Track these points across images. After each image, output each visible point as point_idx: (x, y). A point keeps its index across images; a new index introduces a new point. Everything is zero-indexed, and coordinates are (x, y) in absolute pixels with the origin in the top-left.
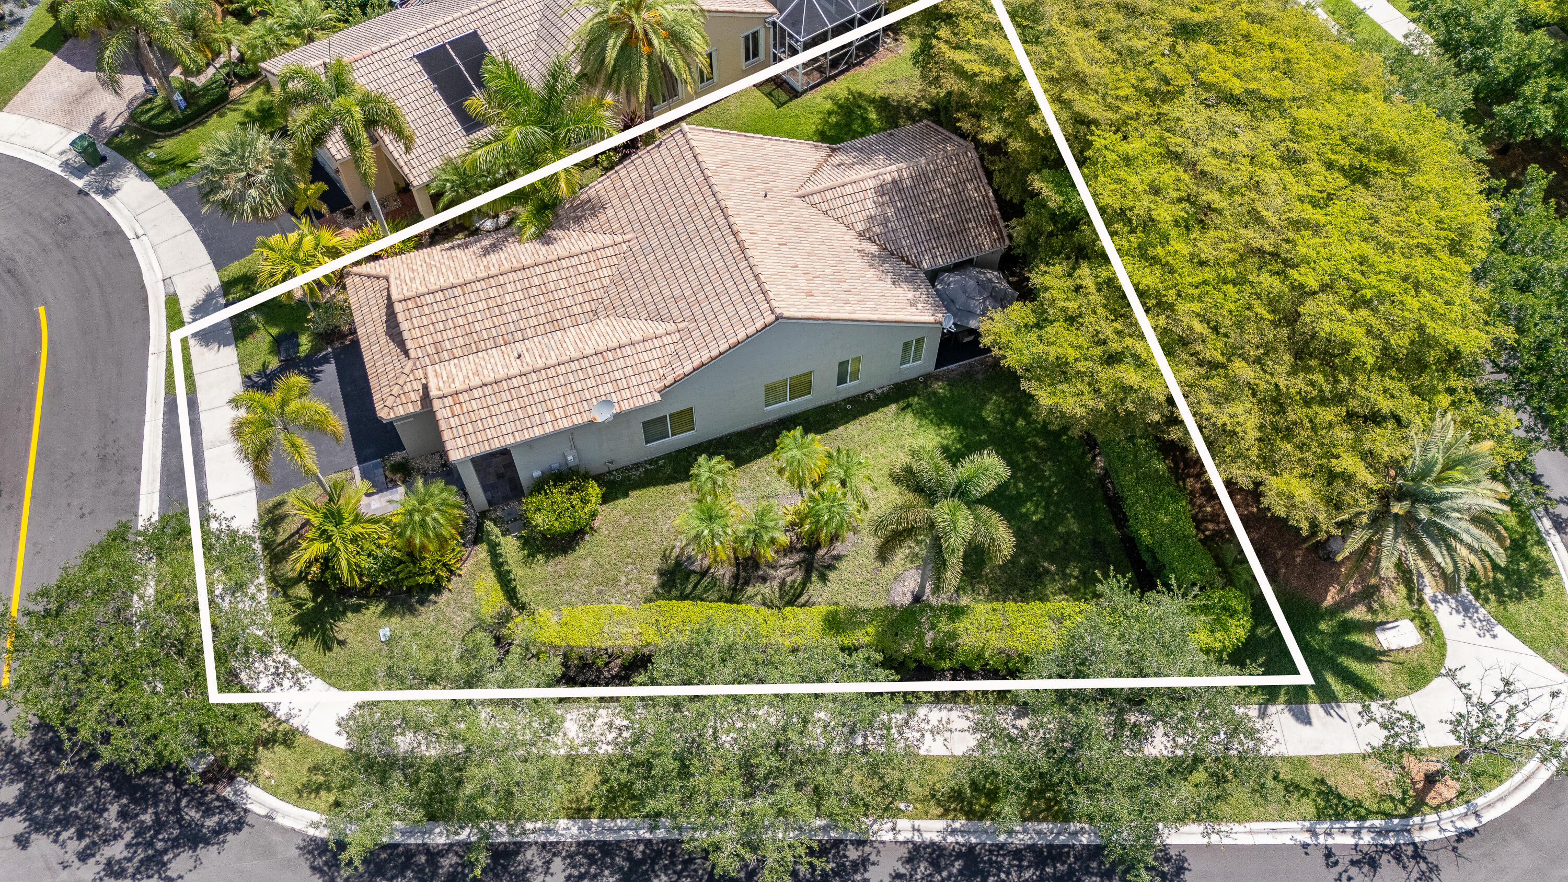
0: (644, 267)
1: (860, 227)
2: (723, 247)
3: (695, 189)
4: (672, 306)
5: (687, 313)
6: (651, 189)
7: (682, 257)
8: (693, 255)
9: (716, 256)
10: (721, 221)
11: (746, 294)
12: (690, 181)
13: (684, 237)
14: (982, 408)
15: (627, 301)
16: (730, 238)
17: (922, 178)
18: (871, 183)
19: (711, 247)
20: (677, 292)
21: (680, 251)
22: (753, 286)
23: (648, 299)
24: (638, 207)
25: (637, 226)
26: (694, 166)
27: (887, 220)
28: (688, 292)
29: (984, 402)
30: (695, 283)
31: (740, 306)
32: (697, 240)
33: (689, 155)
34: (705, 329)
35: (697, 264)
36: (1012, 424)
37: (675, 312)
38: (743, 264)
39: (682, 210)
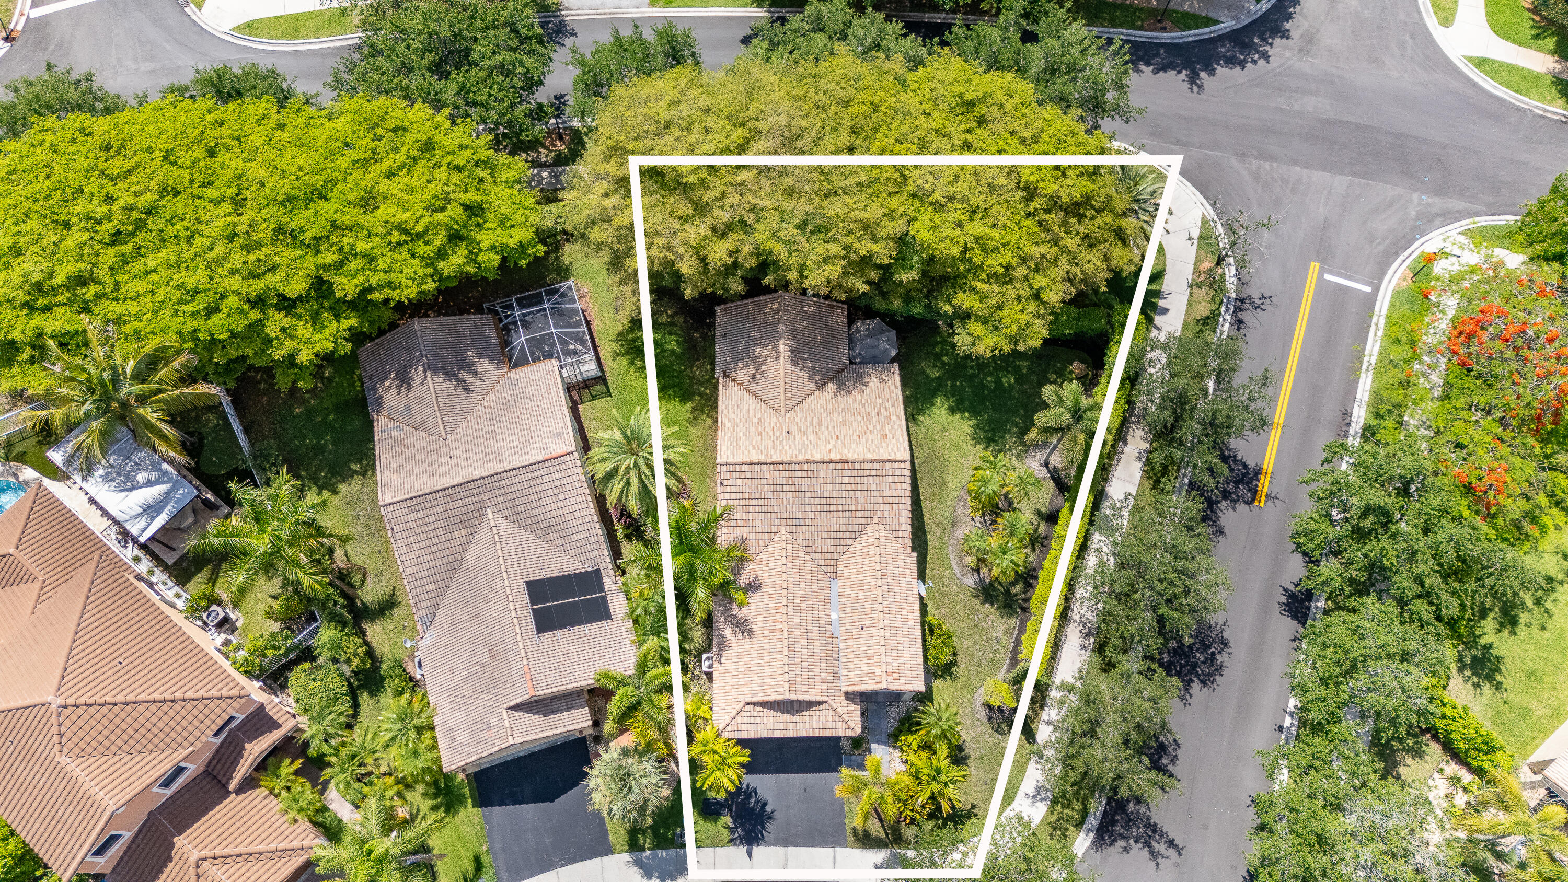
0: (813, 529)
1: (813, 386)
2: (835, 473)
3: (777, 474)
4: (856, 521)
5: (868, 514)
6: (755, 502)
7: (823, 501)
8: (826, 494)
9: (838, 480)
10: (814, 466)
11: (879, 473)
12: (767, 475)
13: (808, 495)
14: (928, 376)
15: (832, 549)
16: (831, 466)
17: (794, 334)
18: (789, 365)
19: (829, 480)
20: (847, 514)
21: (817, 501)
22: (877, 466)
23: (840, 535)
24: (762, 516)
25: (776, 522)
26: (757, 468)
27: (813, 368)
28: (853, 508)
29: (923, 372)
30: (849, 501)
31: (886, 479)
32: (817, 488)
33: (745, 468)
34: (887, 507)
35: (835, 494)
36: (944, 364)
37: (863, 521)
38: (857, 466)
39: (786, 488)
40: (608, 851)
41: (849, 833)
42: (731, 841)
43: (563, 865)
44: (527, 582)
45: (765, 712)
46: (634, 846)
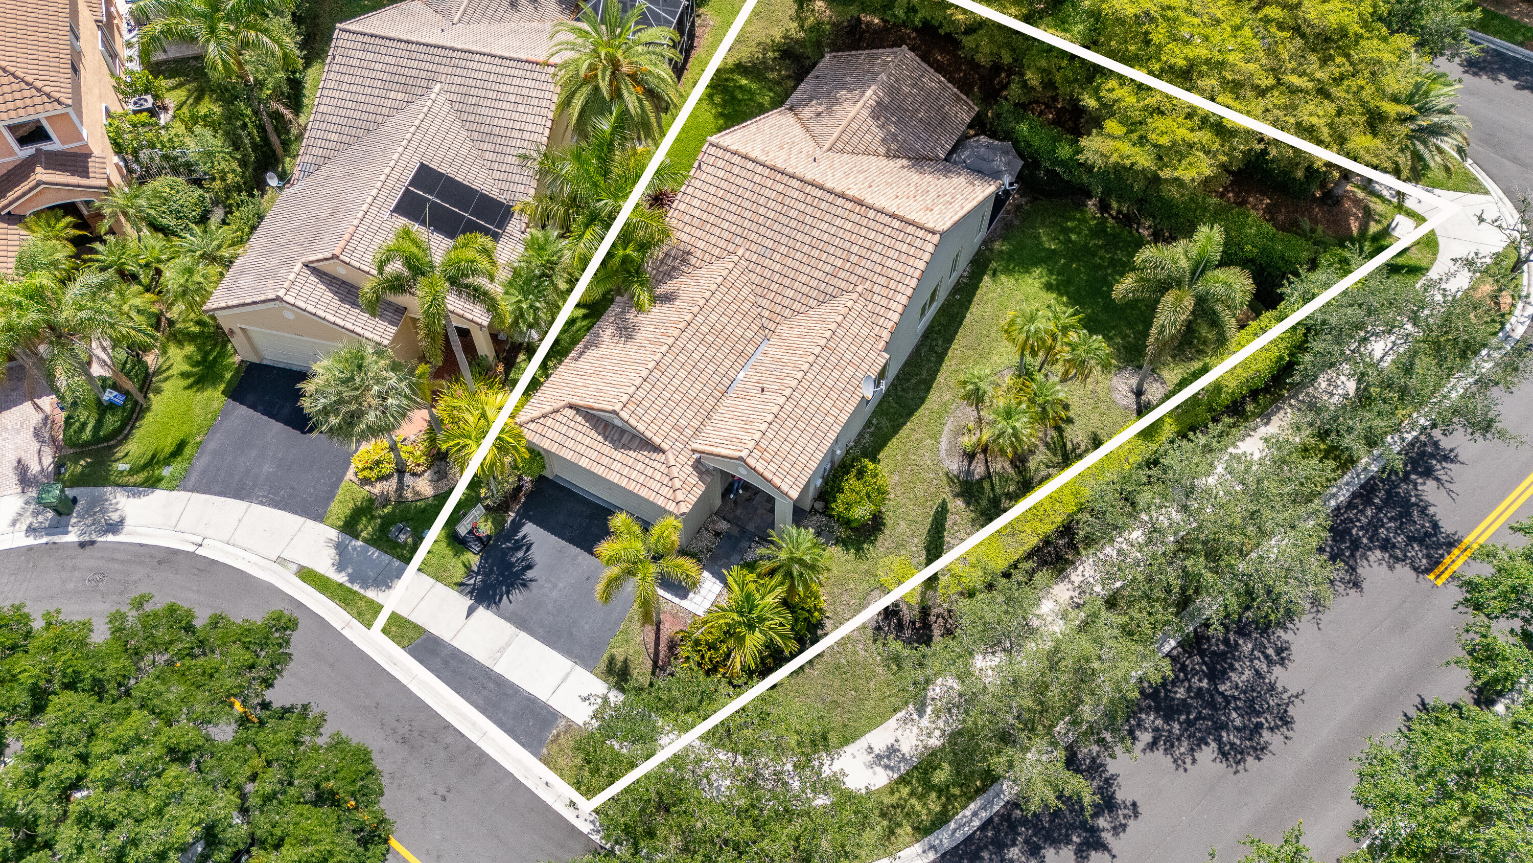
0: (777, 267)
1: (882, 150)
2: (840, 211)
3: (769, 183)
4: (834, 281)
5: (853, 279)
6: (725, 205)
7: (808, 240)
8: (815, 232)
9: (838, 222)
10: (819, 193)
11: (895, 234)
12: (757, 179)
13: (793, 224)
14: (1040, 243)
15: (787, 302)
16: (840, 201)
17: (893, 91)
18: (865, 113)
19: (827, 217)
20: (828, 268)
21: (799, 236)
22: (896, 224)
23: (805, 289)
24: (725, 225)
25: (738, 240)
26: (750, 165)
27: (895, 136)
28: (839, 263)
29: (1037, 237)
30: (839, 253)
31: (898, 245)
32: (808, 220)
33: (736, 159)
34: (882, 280)
35: (826, 237)
36: (1070, 240)
37: (843, 285)
38: (871, 214)
39: (771, 204)
40: (319, 517)
41: (605, 657)
42: (461, 584)
43: (261, 503)
44: (422, 164)
45: (585, 427)
46: (349, 527)
